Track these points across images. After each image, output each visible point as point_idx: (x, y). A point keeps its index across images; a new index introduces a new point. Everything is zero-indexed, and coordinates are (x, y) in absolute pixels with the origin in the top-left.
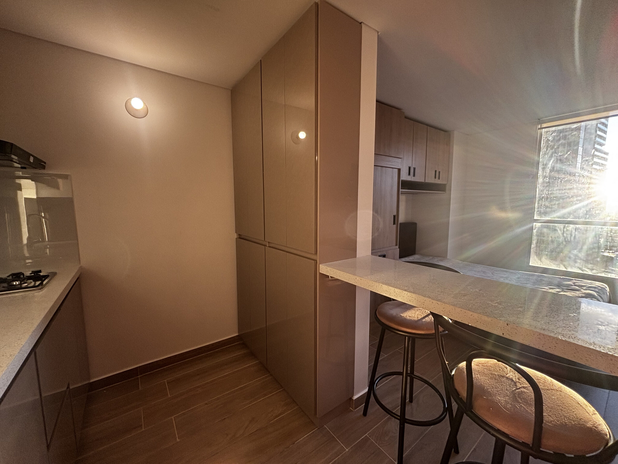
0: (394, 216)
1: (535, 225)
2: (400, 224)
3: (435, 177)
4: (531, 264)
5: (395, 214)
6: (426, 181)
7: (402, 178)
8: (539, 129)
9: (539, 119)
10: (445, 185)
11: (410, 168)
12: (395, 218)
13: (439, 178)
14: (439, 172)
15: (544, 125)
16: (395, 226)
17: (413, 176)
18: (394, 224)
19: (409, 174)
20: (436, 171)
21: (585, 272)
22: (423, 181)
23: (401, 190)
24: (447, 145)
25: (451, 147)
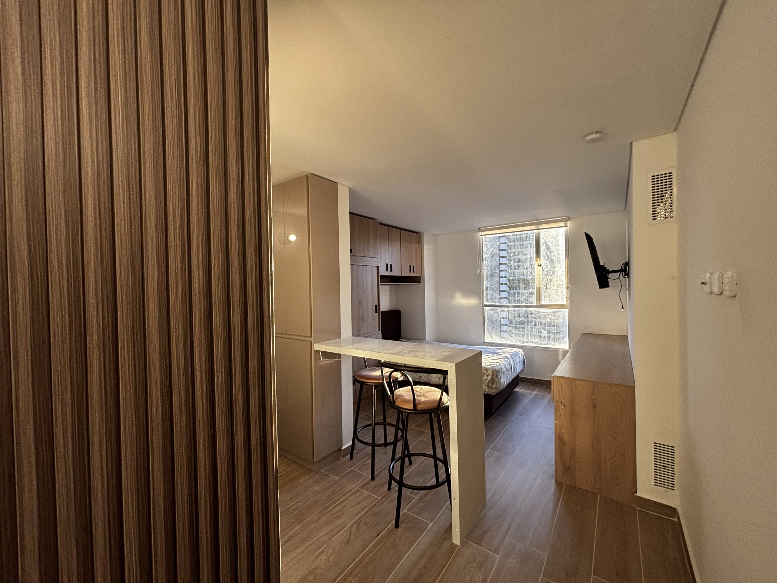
1: (486, 309)
2: (381, 312)
3: (410, 271)
4: (486, 341)
5: (377, 304)
6: (403, 275)
7: (380, 274)
8: (481, 235)
9: (479, 229)
10: (420, 277)
11: (387, 265)
12: (377, 307)
13: (414, 272)
14: (414, 267)
15: (483, 233)
16: (377, 314)
17: (391, 272)
18: (376, 312)
19: (387, 270)
20: (410, 266)
21: (517, 344)
22: (400, 275)
23: (380, 283)
24: (419, 244)
25: (422, 245)
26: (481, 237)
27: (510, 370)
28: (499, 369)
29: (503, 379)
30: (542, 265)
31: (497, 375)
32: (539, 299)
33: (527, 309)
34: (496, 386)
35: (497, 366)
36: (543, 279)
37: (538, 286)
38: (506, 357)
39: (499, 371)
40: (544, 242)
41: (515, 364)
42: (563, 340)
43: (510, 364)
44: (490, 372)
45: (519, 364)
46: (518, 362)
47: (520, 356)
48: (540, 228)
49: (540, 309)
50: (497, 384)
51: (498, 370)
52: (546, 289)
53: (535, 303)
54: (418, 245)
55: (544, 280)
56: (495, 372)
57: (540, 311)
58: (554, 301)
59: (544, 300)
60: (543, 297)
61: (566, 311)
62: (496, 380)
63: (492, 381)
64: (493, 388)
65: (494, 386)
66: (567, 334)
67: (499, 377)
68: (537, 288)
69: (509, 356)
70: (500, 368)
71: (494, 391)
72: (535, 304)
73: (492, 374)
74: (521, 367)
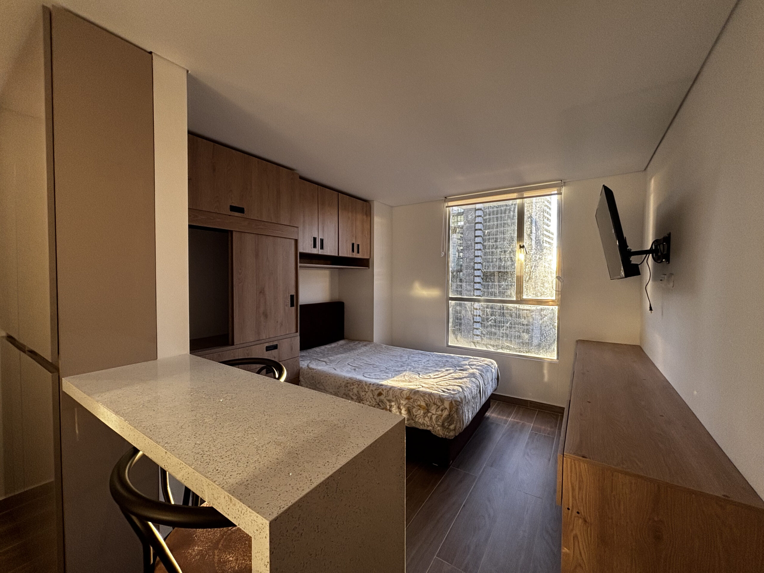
0: (292, 296)
1: (451, 303)
2: (301, 306)
3: (353, 251)
4: (450, 343)
5: (293, 293)
6: (340, 255)
7: (300, 251)
8: (447, 207)
9: (445, 198)
10: (368, 260)
11: (315, 239)
12: (294, 299)
13: (358, 252)
14: (358, 245)
15: (450, 204)
16: (293, 308)
17: (321, 249)
18: (292, 305)
19: (315, 246)
20: (353, 244)
21: (489, 350)
22: (337, 255)
23: (299, 264)
24: (367, 216)
25: (372, 218)
26: (448, 208)
27: (479, 395)
28: (461, 398)
29: (467, 413)
30: (526, 246)
31: (457, 409)
32: (520, 291)
33: (504, 304)
34: (455, 427)
35: (459, 392)
36: (526, 265)
37: (519, 274)
38: (473, 375)
39: (461, 402)
40: (529, 215)
41: (486, 384)
42: (549, 348)
43: (479, 387)
44: (447, 405)
45: (491, 383)
46: (490, 380)
47: (493, 370)
48: (525, 196)
49: (521, 305)
50: (457, 423)
51: (459, 399)
52: (529, 278)
53: (515, 296)
54: (365, 217)
55: (527, 267)
56: (454, 405)
57: (520, 307)
58: (539, 294)
59: (526, 293)
60: (525, 290)
61: (556, 308)
62: (456, 416)
63: (450, 419)
64: (451, 430)
65: (452, 427)
66: (555, 340)
67: (461, 412)
68: (517, 276)
69: (477, 372)
70: (463, 397)
71: (452, 434)
72: (515, 299)
73: (450, 408)
74: (494, 385)
